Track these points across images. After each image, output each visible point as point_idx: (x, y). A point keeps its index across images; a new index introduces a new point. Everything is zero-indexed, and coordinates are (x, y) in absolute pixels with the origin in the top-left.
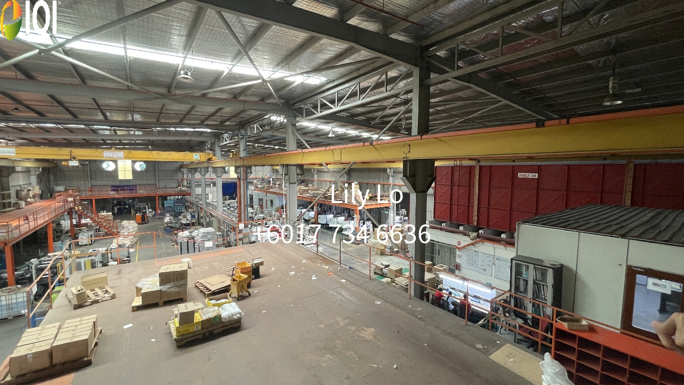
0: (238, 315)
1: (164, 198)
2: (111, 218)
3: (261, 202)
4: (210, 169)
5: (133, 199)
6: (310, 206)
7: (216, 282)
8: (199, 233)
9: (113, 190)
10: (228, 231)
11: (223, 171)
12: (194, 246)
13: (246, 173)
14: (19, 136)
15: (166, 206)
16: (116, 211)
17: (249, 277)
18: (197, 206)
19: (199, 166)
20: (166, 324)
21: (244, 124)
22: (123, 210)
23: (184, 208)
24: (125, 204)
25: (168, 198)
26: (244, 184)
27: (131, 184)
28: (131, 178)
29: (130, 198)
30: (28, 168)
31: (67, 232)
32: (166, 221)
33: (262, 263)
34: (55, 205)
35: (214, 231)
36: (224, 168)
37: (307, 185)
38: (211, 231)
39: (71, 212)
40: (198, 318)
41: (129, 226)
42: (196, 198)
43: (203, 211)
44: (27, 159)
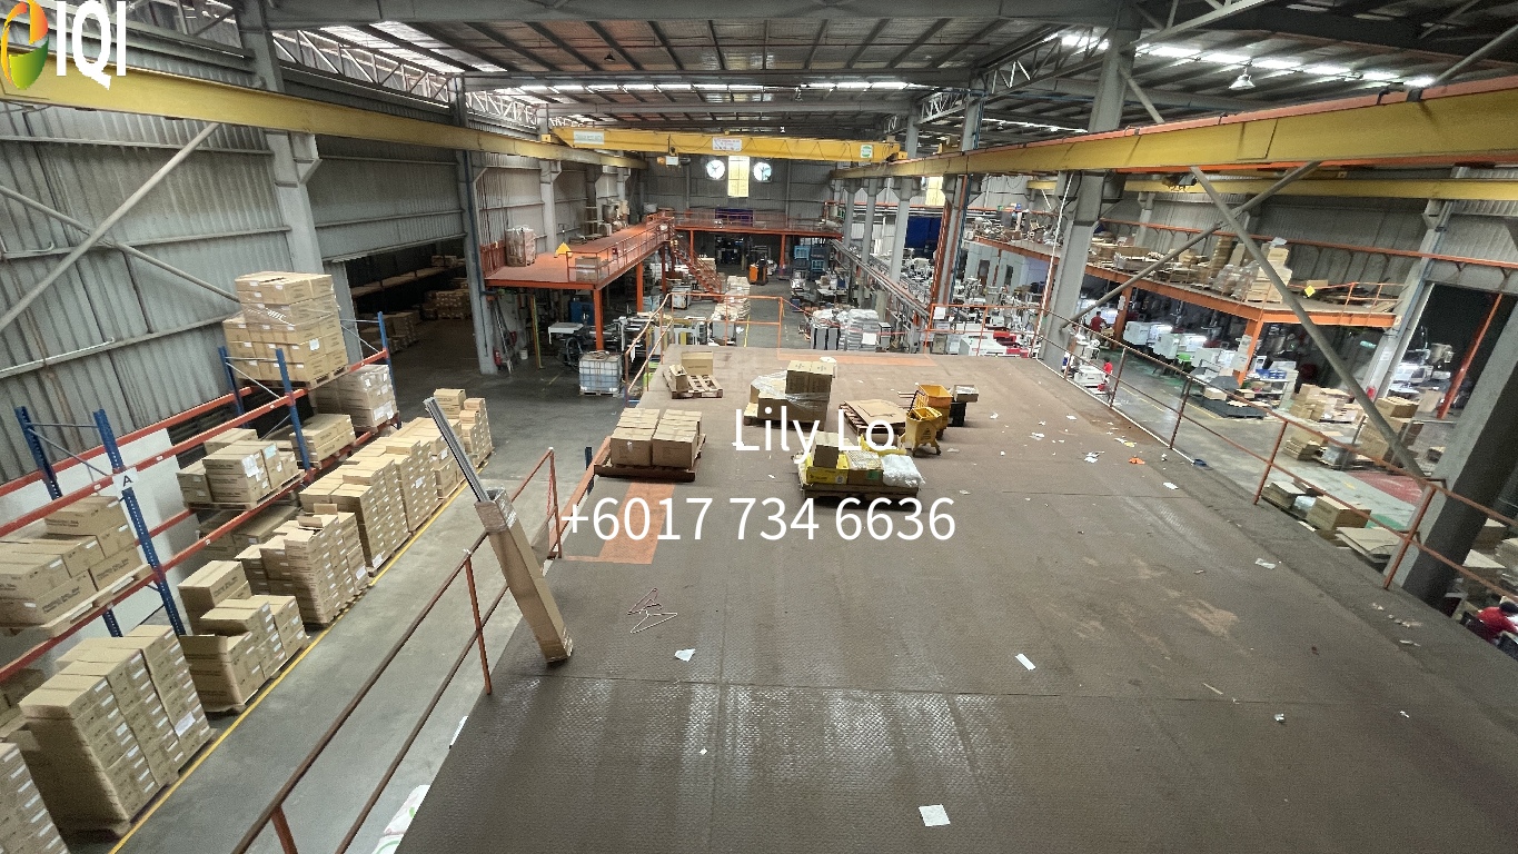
0: (915, 482)
1: (794, 240)
2: (713, 268)
3: (983, 270)
4: (890, 182)
5: (746, 235)
6: (1107, 295)
7: (879, 413)
8: (849, 316)
9: (720, 217)
10: (905, 322)
11: (915, 186)
12: (838, 339)
13: (968, 194)
14: (608, 110)
15: (796, 257)
16: (720, 257)
17: (944, 418)
18: (852, 262)
19: (869, 173)
20: (792, 458)
21: (984, 66)
22: (732, 254)
23: (826, 265)
24: (734, 246)
25: (802, 240)
26: (958, 217)
27: (746, 206)
28: (746, 194)
29: (741, 235)
30: (615, 168)
31: (657, 284)
32: (793, 286)
33: (974, 398)
34: (645, 234)
35: (877, 317)
36: (918, 179)
37: (1113, 239)
38: (872, 316)
39: (664, 250)
40: (843, 463)
41: (739, 285)
42: (851, 245)
43: (862, 274)
44: (616, 152)
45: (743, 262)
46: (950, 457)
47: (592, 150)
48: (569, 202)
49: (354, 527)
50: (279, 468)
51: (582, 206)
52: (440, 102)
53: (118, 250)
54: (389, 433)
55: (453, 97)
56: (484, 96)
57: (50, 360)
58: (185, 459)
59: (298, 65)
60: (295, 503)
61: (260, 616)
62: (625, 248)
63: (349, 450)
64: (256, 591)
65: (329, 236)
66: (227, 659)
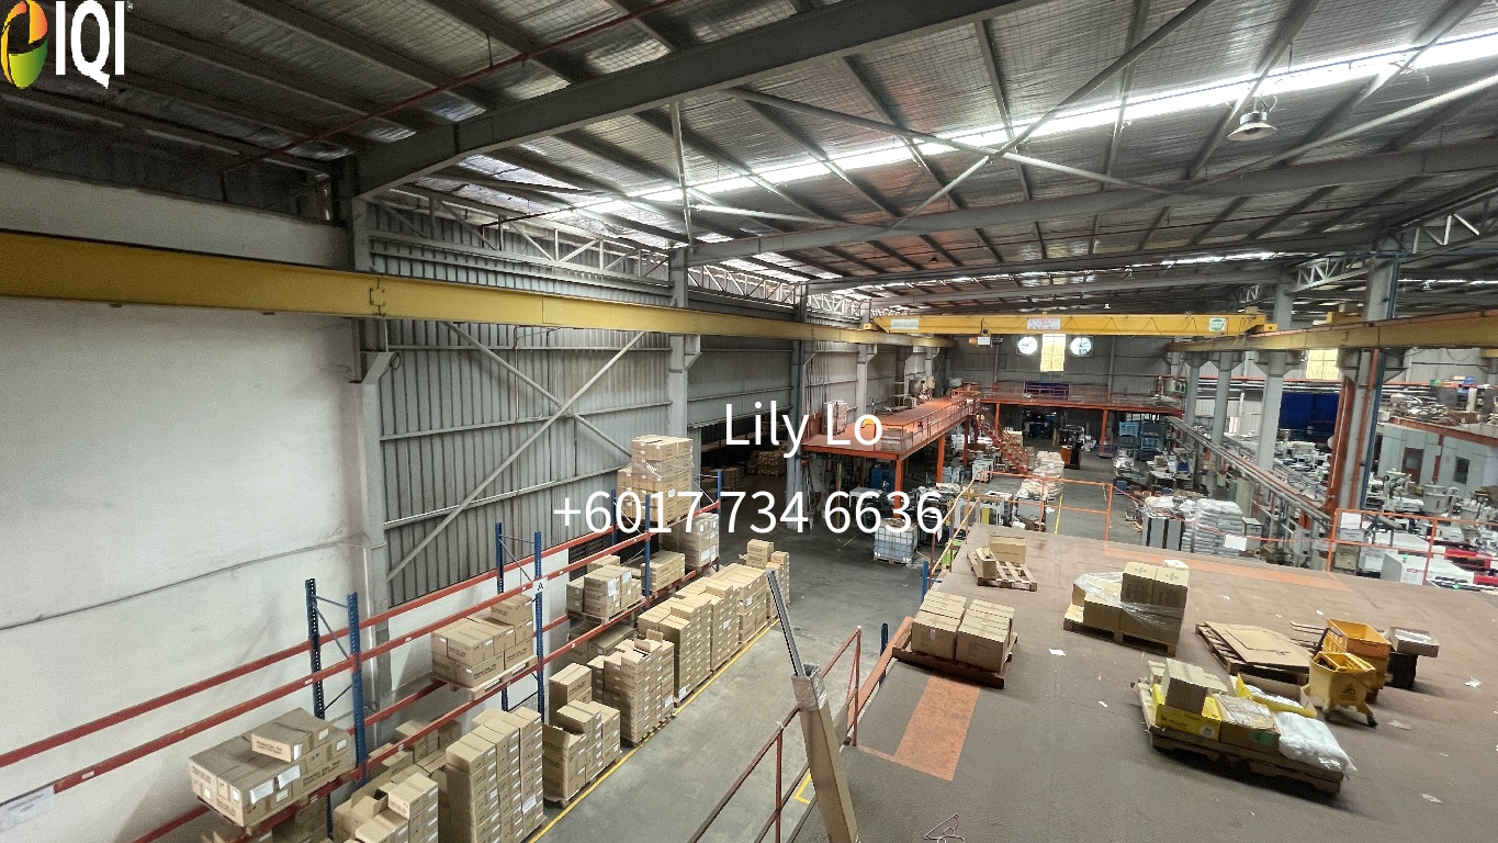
0: (1337, 764)
1: (1120, 416)
2: (1020, 441)
3: (1412, 461)
4: (1250, 355)
5: (1059, 410)
7: (1262, 646)
8: (1197, 508)
9: (1030, 391)
10: (1284, 521)
11: (1290, 360)
12: (1181, 535)
13: (1380, 371)
14: (925, 300)
15: (1121, 433)
16: (1027, 430)
17: (1379, 674)
18: (1197, 444)
19: (1219, 346)
20: (1133, 685)
22: (1041, 428)
23: (1160, 443)
24: (1044, 419)
25: (1129, 416)
26: (1366, 400)
27: (1059, 380)
28: (1060, 368)
29: (1052, 409)
30: (925, 348)
31: (958, 455)
32: (1118, 466)
33: (1432, 651)
34: (949, 407)
35: (1239, 511)
36: (1294, 353)
38: (1230, 510)
39: (968, 424)
40: (1212, 709)
41: (1050, 462)
42: (1195, 424)
43: (1212, 457)
44: (926, 334)
45: (1055, 436)
46: (1392, 734)
47: (905, 334)
48: (880, 378)
49: (671, 657)
50: (629, 592)
51: (892, 381)
52: (788, 304)
53: (573, 418)
54: (709, 574)
55: (798, 300)
56: (822, 297)
57: (522, 491)
58: (574, 575)
59: (700, 288)
60: (633, 624)
61: (594, 721)
62: (931, 420)
63: (678, 585)
64: (595, 698)
65: (696, 408)
66: (567, 754)
